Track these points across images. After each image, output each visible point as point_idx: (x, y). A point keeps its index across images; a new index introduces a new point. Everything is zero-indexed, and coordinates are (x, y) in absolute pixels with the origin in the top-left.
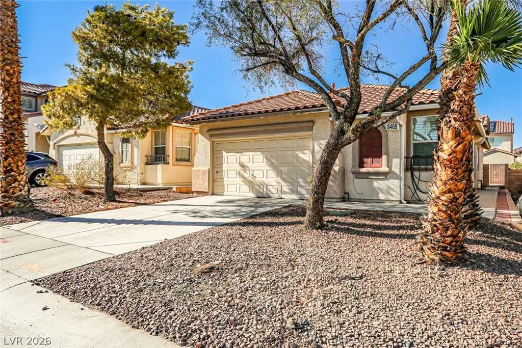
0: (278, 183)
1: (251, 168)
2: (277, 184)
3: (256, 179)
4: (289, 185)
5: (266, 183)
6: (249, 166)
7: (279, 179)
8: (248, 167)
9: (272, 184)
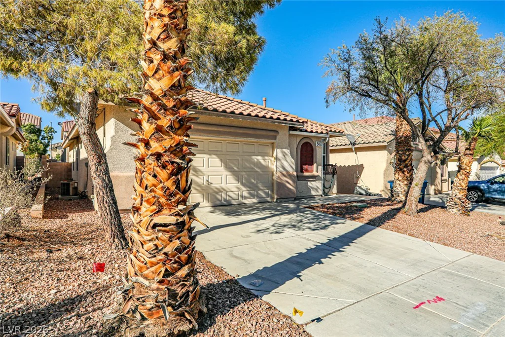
0: (238, 188)
1: (205, 173)
2: (237, 190)
3: (212, 185)
4: (249, 189)
5: (226, 189)
6: (203, 171)
7: (239, 185)
8: (201, 172)
9: (232, 190)
